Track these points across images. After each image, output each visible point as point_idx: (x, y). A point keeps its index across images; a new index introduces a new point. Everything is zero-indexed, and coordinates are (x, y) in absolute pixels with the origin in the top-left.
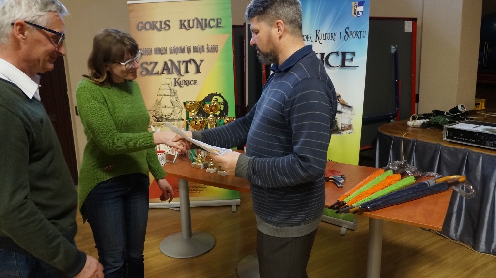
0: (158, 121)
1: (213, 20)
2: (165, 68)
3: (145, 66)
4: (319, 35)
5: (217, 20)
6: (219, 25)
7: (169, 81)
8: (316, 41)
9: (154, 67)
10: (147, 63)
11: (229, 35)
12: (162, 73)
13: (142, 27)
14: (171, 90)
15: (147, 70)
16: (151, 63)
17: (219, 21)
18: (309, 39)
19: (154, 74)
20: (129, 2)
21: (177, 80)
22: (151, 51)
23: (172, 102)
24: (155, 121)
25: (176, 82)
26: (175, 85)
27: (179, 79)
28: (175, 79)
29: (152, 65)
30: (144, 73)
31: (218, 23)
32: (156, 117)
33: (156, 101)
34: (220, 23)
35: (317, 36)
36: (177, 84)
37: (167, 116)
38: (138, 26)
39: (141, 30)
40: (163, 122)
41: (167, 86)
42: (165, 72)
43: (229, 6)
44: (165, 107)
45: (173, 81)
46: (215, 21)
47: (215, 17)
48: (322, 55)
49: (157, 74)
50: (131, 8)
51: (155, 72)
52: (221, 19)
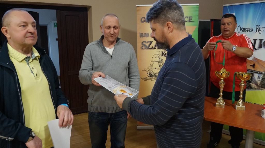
0: (151, 77)
1: (187, 17)
2: (157, 45)
3: (144, 43)
4: (259, 28)
5: (190, 17)
6: (191, 21)
7: (158, 53)
8: (256, 32)
9: (150, 44)
10: (145, 42)
11: (196, 26)
12: (155, 48)
13: (144, 20)
14: (159, 58)
15: (145, 45)
16: (148, 42)
17: (191, 18)
18: (251, 31)
19: (150, 48)
20: (137, 5)
21: (163, 53)
22: (149, 35)
23: (159, 66)
24: (149, 76)
25: (162, 54)
26: (162, 56)
27: (165, 52)
28: (162, 52)
29: (149, 43)
30: (143, 48)
31: (190, 19)
32: (149, 74)
33: (150, 65)
34: (191, 19)
35: (257, 28)
36: (163, 55)
37: (156, 74)
38: (141, 20)
39: (143, 22)
40: (154, 78)
41: (157, 56)
42: (156, 47)
43: (198, 9)
44: (155, 69)
45: (161, 53)
46: (188, 18)
47: (189, 16)
48: (261, 40)
49: (152, 48)
50: (138, 9)
51: (150, 47)
52: (192, 17)
